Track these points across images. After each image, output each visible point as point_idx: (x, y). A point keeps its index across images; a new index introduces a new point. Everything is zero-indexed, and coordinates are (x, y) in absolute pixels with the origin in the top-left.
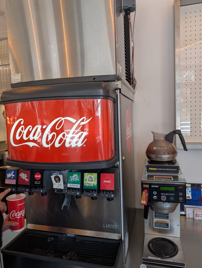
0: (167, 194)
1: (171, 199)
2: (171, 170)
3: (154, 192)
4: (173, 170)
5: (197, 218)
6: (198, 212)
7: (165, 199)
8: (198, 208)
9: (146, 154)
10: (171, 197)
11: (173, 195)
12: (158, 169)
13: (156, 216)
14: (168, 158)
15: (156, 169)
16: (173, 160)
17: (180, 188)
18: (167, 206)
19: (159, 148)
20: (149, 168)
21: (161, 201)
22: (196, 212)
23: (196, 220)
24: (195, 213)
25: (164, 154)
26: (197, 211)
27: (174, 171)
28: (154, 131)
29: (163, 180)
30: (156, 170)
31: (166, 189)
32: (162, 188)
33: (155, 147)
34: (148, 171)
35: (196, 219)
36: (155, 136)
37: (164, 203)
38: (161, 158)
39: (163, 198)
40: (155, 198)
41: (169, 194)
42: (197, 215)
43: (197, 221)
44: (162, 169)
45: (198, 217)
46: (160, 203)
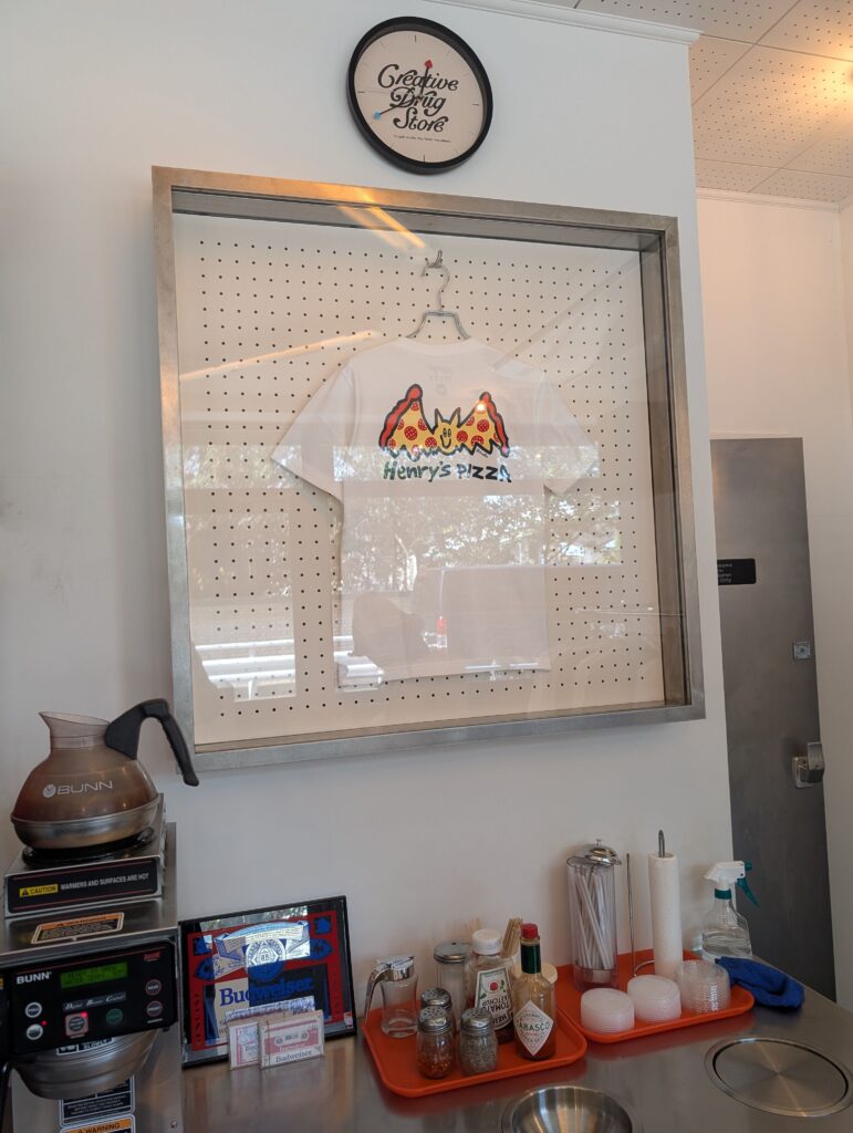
0: (90, 1002)
1: (110, 1023)
2: (122, 879)
3: (31, 1007)
4: (133, 878)
5: (273, 1060)
6: (274, 1029)
7: (82, 1026)
8: (280, 1010)
9: (12, 825)
10: (110, 1012)
11: (121, 997)
12: (63, 887)
13: (73, 1110)
14: (115, 826)
15: (52, 889)
16: (138, 831)
17: (149, 958)
18: (105, 1053)
19: (69, 789)
20: (22, 891)
21: (69, 1041)
22: (268, 1031)
23: (267, 1071)
24: (264, 1036)
25: (97, 813)
26: (271, 1026)
27: (140, 881)
28: (50, 710)
29: (74, 938)
30: (56, 891)
31: (89, 976)
32: (67, 980)
33: (50, 786)
34: (16, 903)
35: (267, 1064)
36: (57, 732)
37: (81, 1048)
38: (84, 830)
39: (76, 1023)
40: (35, 1034)
41: (100, 1002)
42: (271, 1047)
43: (274, 1071)
44: (83, 884)
45: (277, 1050)
46: (67, 1051)
